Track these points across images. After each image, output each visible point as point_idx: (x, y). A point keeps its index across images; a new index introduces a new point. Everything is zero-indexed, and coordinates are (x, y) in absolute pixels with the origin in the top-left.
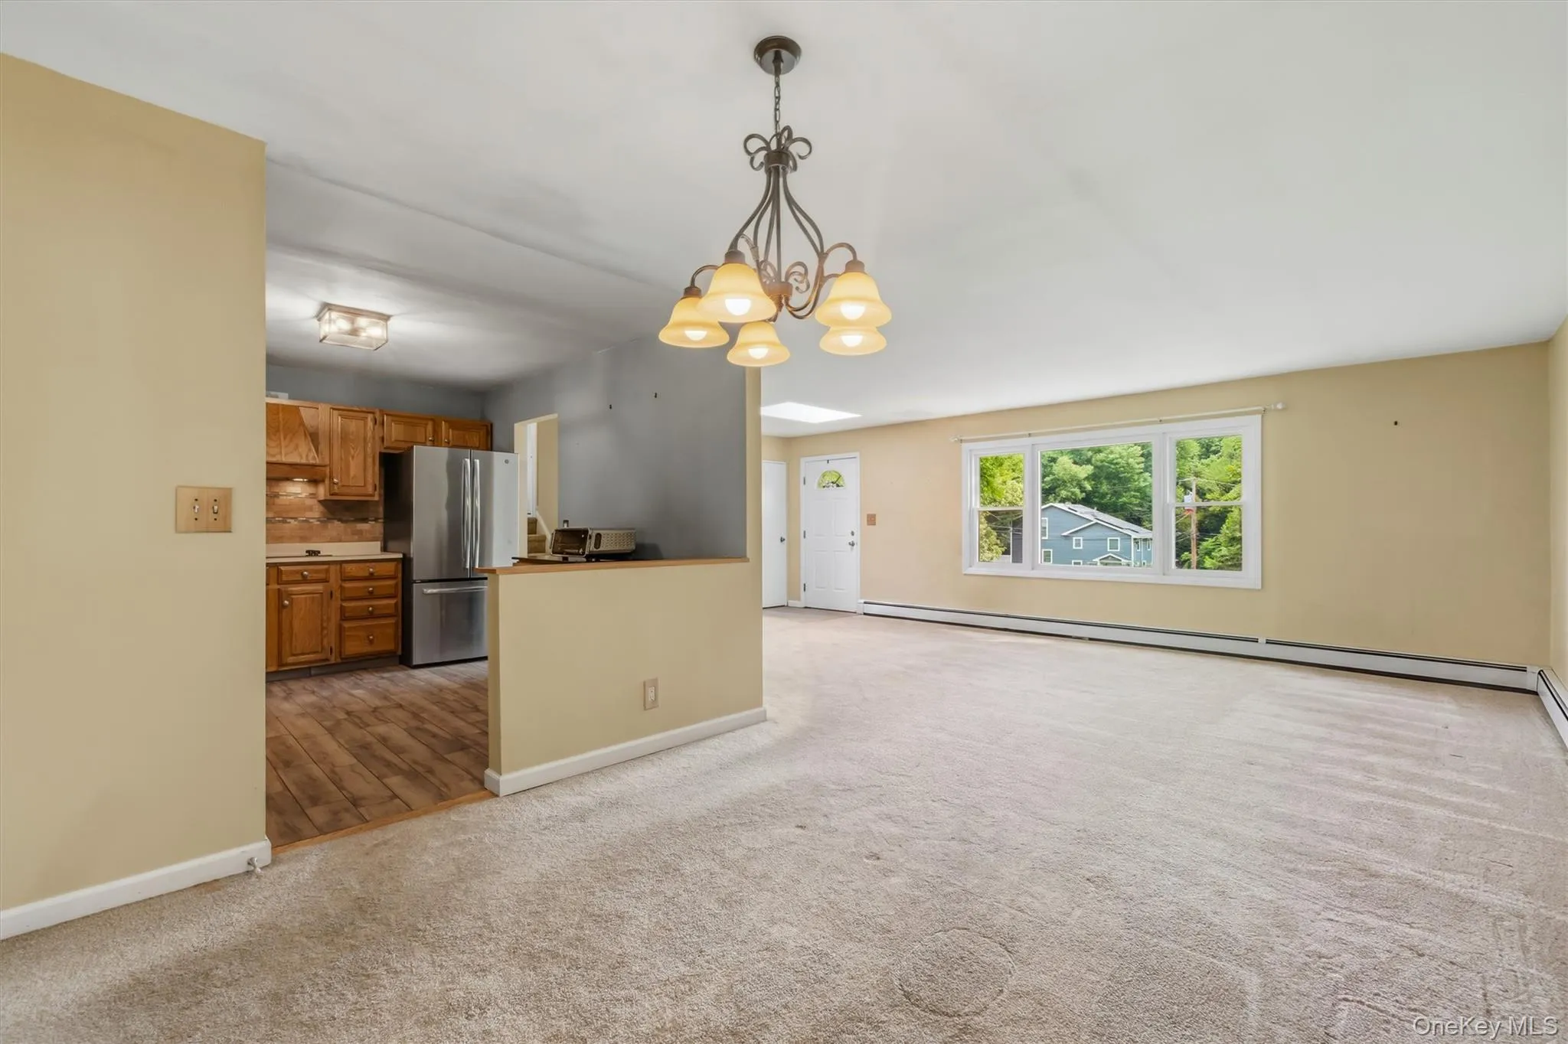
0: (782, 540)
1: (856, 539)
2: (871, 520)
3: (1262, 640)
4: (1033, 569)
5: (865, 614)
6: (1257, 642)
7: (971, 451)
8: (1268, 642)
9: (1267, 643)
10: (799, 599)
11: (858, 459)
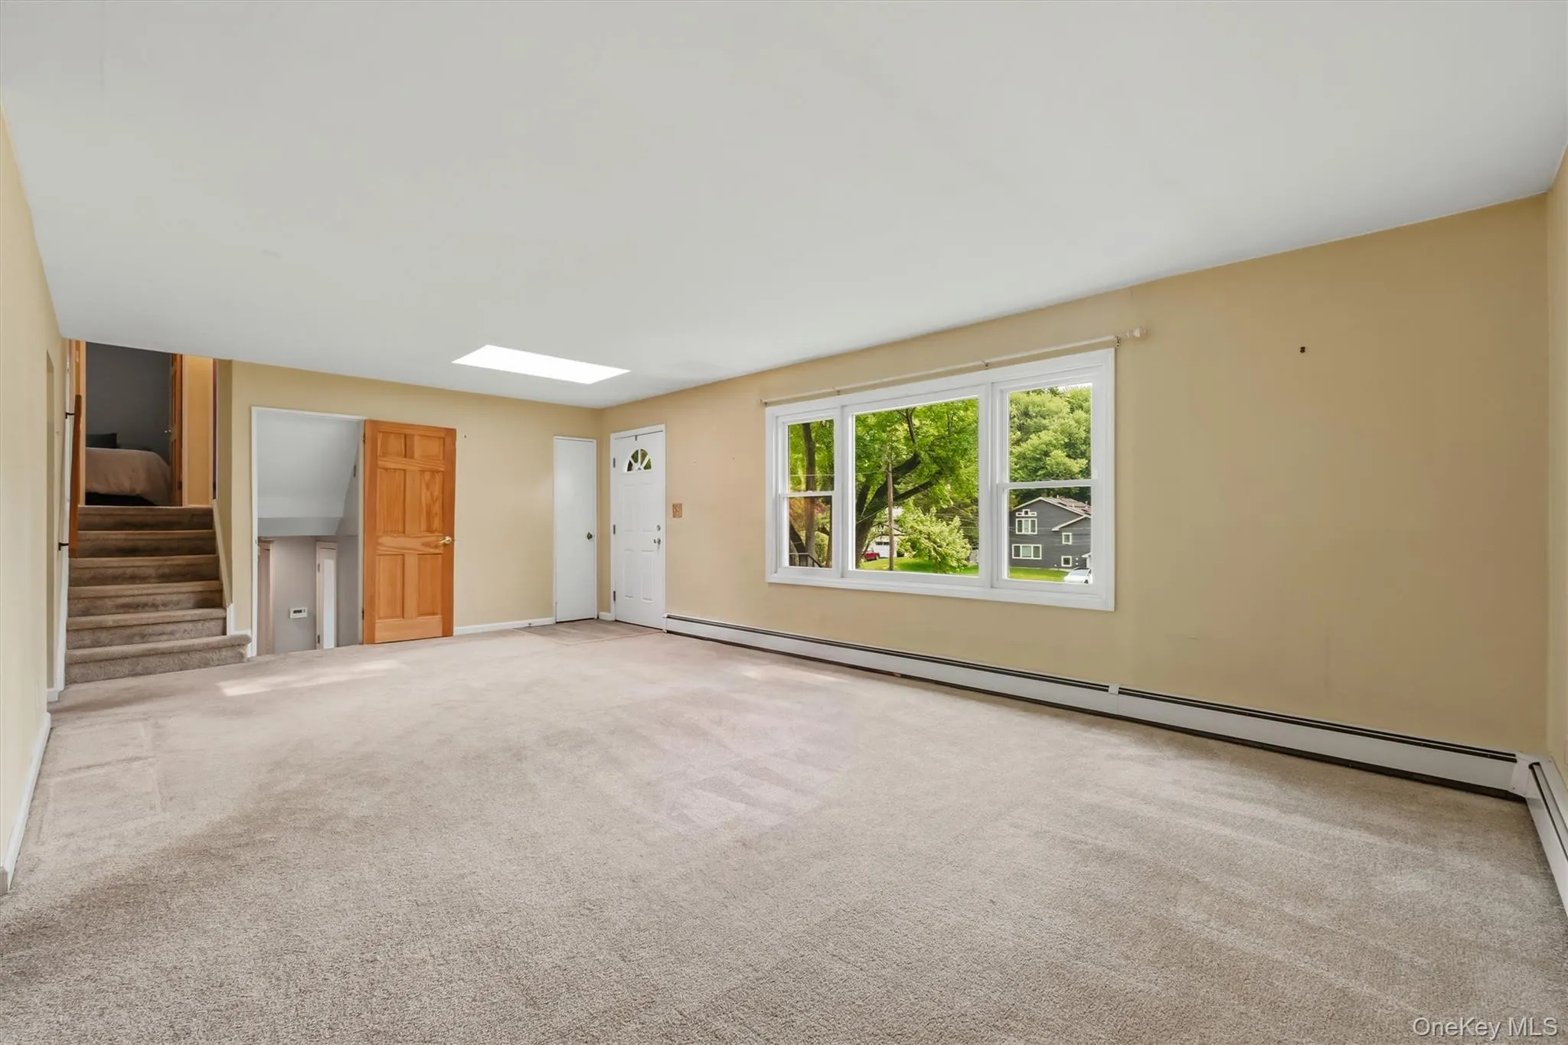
0: (590, 536)
1: (661, 535)
2: (676, 510)
3: (1114, 689)
4: (842, 577)
5: (669, 632)
6: (1107, 691)
7: (777, 417)
8: (1123, 692)
9: (1120, 693)
10: (609, 611)
11: (664, 433)
